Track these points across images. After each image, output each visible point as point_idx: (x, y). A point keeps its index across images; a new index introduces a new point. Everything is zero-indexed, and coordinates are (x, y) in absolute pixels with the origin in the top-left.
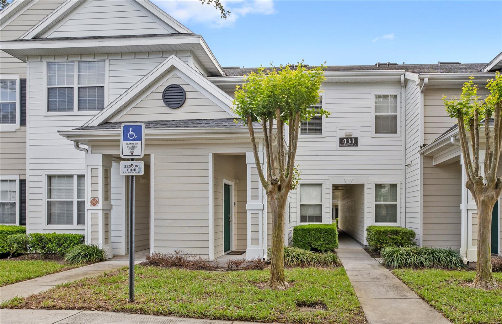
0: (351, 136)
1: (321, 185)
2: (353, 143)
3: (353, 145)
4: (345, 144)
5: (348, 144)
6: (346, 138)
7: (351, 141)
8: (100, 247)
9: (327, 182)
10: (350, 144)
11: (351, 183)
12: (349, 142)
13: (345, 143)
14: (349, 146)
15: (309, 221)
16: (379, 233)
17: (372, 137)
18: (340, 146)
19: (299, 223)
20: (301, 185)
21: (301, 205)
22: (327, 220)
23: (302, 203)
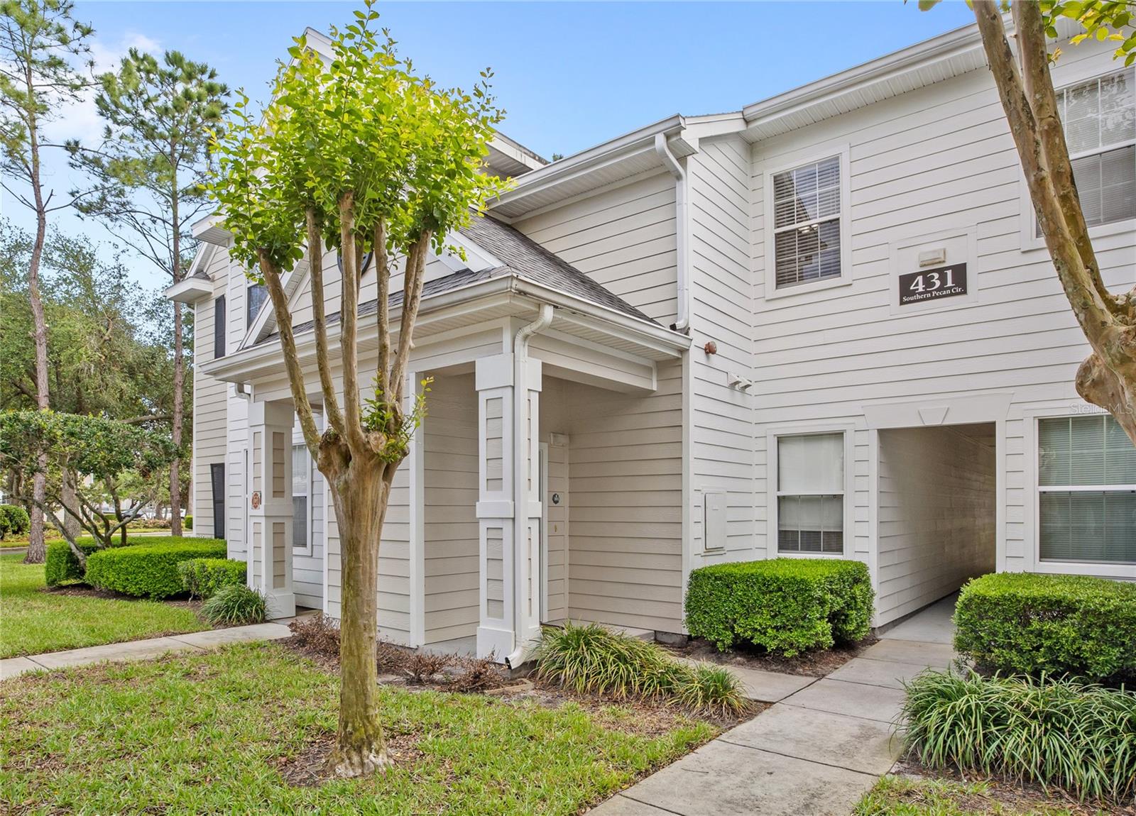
0: (940, 262)
1: (839, 435)
2: (950, 284)
3: (949, 292)
4: (920, 293)
5: (931, 292)
6: (924, 274)
7: (943, 278)
8: (263, 593)
9: (860, 423)
10: (937, 290)
11: (947, 423)
12: (934, 284)
13: (921, 290)
14: (936, 297)
15: (807, 548)
16: (978, 606)
17: (1024, 252)
18: (902, 303)
19: (773, 553)
20: (781, 440)
21: (781, 500)
22: (862, 545)
23: (781, 494)
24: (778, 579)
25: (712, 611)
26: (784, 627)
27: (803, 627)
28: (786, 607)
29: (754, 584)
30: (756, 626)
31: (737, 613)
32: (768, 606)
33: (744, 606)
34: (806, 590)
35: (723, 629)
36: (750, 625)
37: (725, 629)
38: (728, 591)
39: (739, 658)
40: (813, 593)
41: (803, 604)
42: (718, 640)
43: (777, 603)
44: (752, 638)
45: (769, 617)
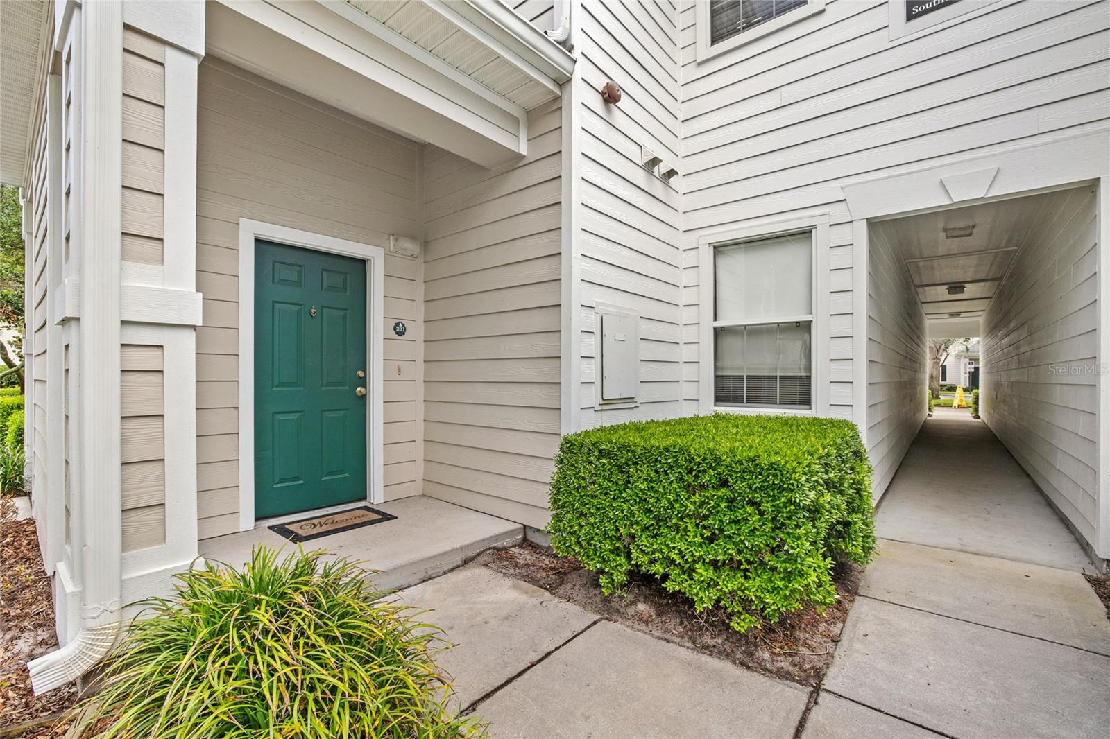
1: (805, 234)
9: (839, 213)
15: (753, 400)
18: (909, 16)
19: (708, 408)
20: (718, 249)
21: (718, 332)
22: (841, 394)
23: (718, 324)
24: (718, 460)
25: (592, 515)
26: (733, 565)
27: (774, 569)
28: (737, 522)
29: (671, 467)
30: (673, 556)
31: (637, 523)
32: (696, 515)
33: (650, 511)
34: (781, 489)
35: (612, 552)
36: (661, 551)
37: (616, 551)
38: (621, 479)
39: (641, 607)
40: (797, 497)
41: (774, 520)
42: (602, 572)
43: (714, 511)
44: (665, 577)
45: (698, 539)
